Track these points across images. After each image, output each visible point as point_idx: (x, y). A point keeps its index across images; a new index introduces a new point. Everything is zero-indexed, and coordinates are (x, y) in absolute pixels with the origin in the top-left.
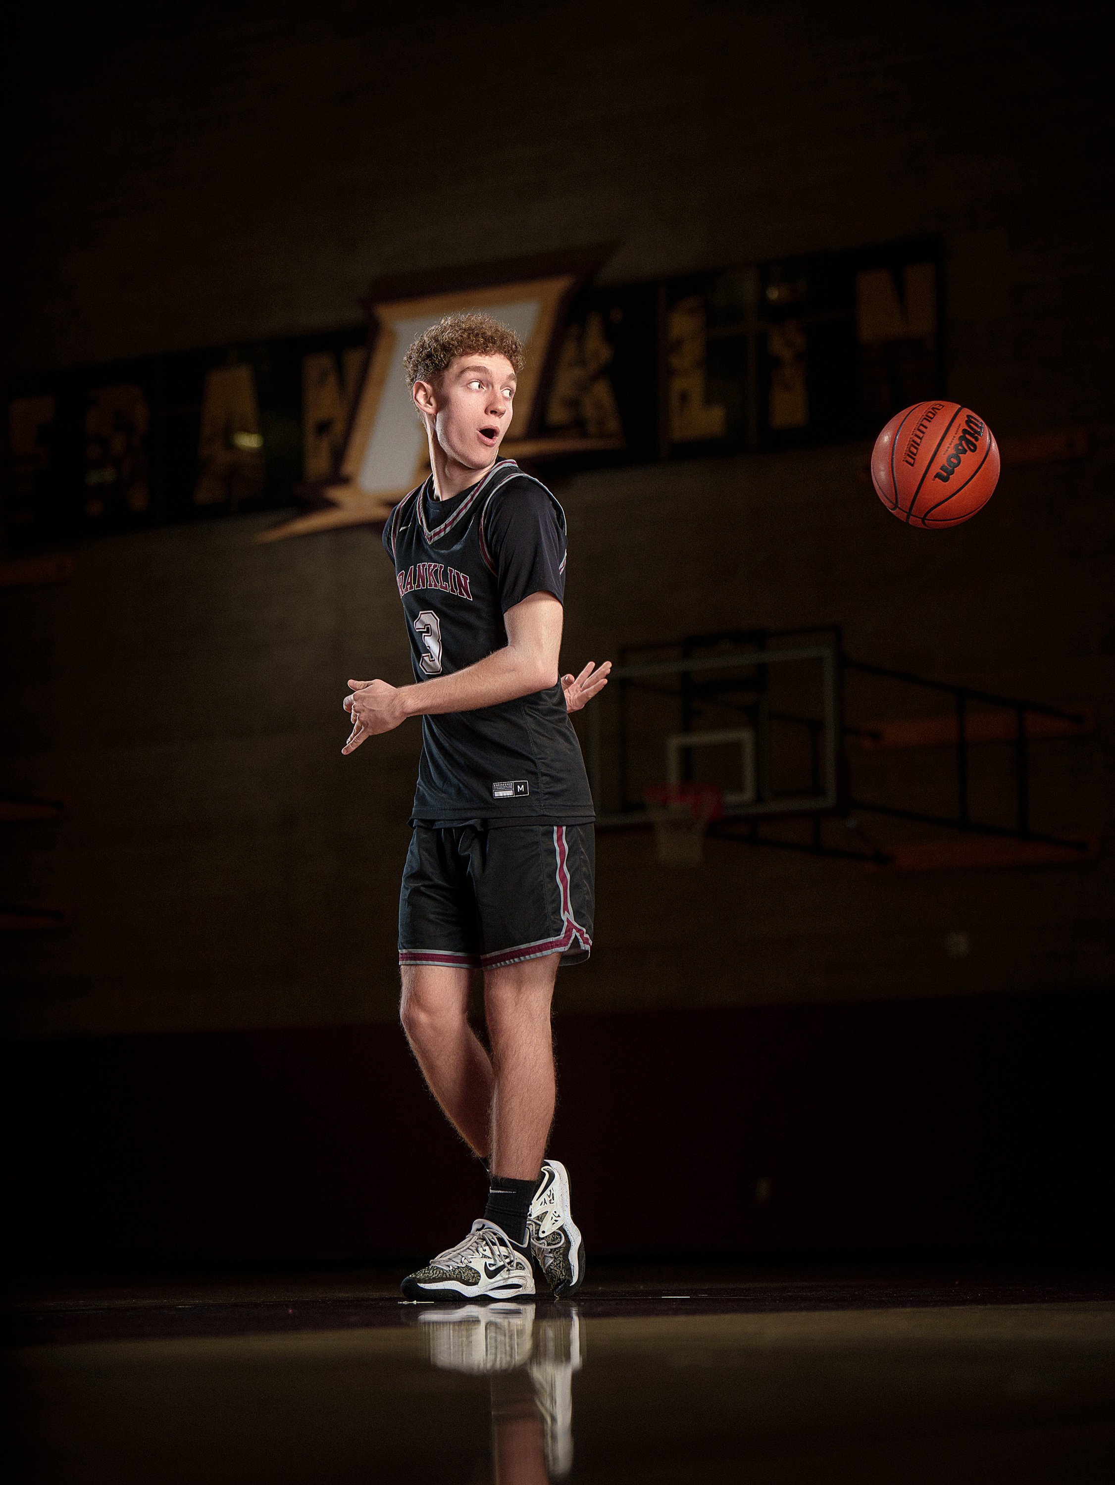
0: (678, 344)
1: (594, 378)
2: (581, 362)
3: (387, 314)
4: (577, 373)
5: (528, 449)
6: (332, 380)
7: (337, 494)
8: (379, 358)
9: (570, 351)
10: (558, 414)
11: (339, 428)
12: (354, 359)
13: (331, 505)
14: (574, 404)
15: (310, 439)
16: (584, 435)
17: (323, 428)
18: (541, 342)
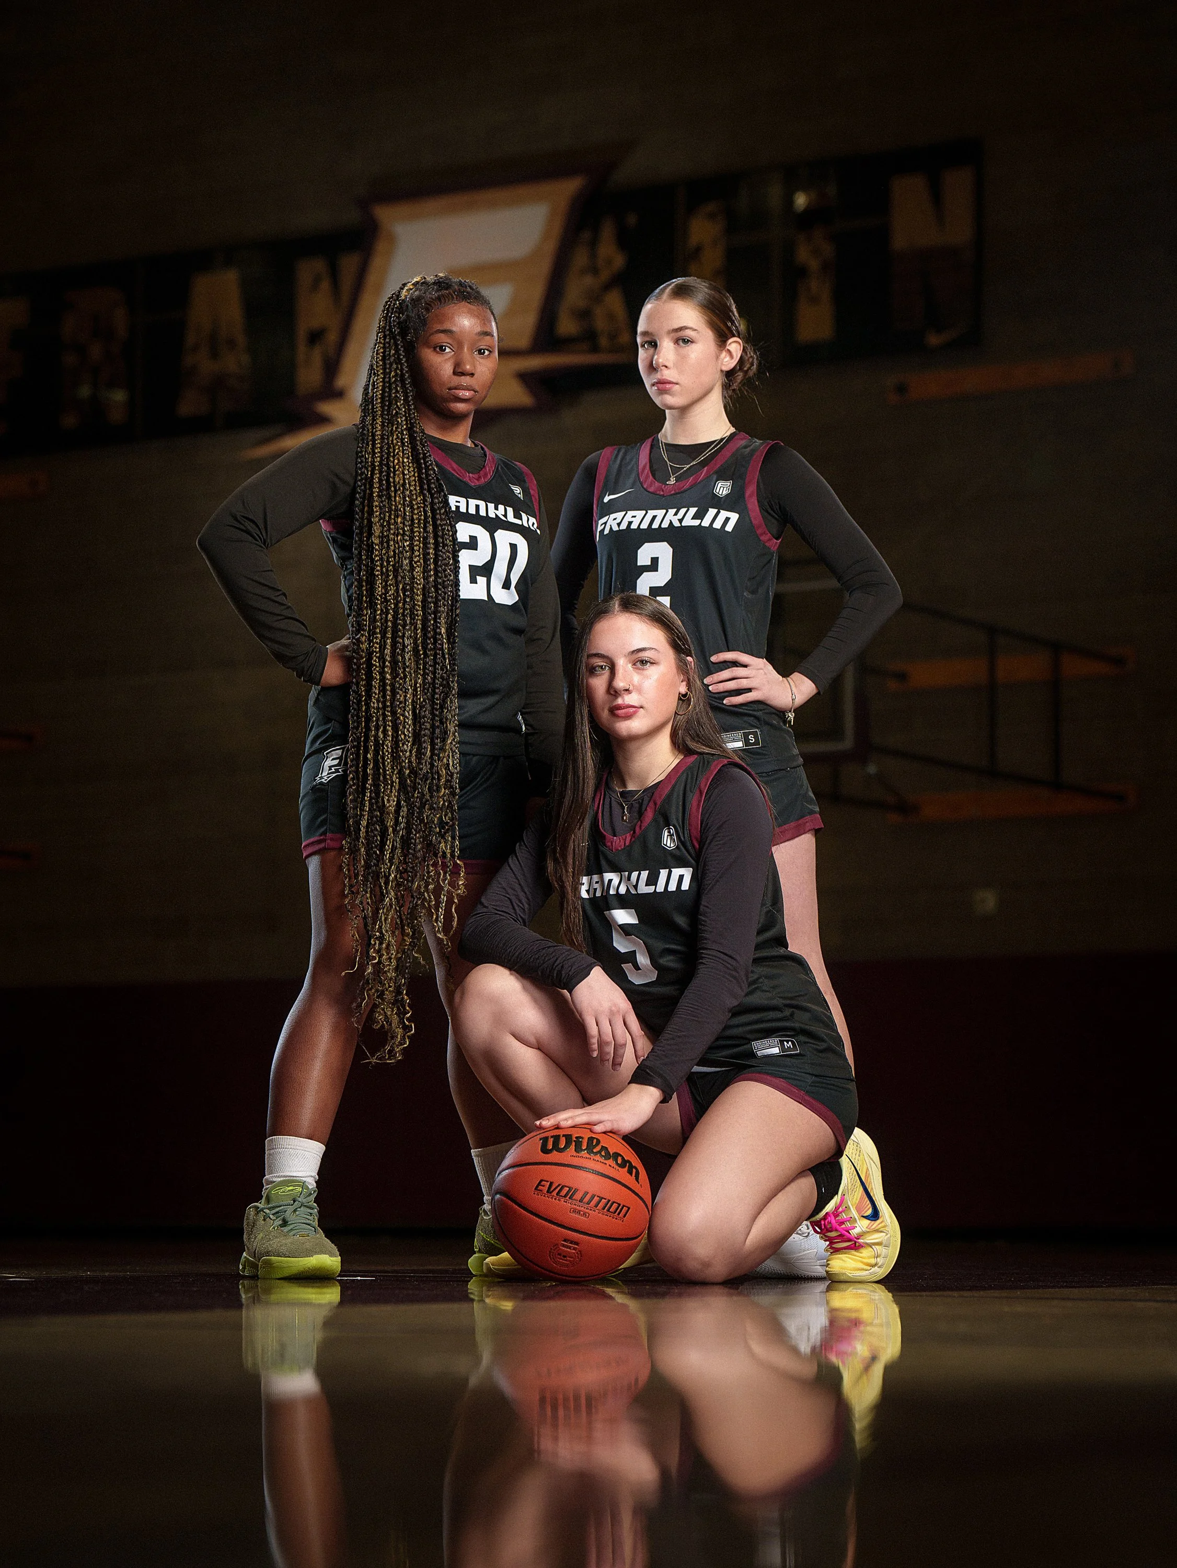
0: (698, 249)
1: (607, 287)
2: (594, 270)
3: (384, 214)
4: (588, 280)
5: (535, 363)
6: (325, 285)
7: (327, 408)
8: (377, 262)
9: (580, 258)
10: (567, 326)
11: (332, 337)
12: (349, 263)
13: (324, 420)
14: (584, 315)
15: (302, 348)
16: (595, 349)
17: (315, 337)
18: (551, 247)
